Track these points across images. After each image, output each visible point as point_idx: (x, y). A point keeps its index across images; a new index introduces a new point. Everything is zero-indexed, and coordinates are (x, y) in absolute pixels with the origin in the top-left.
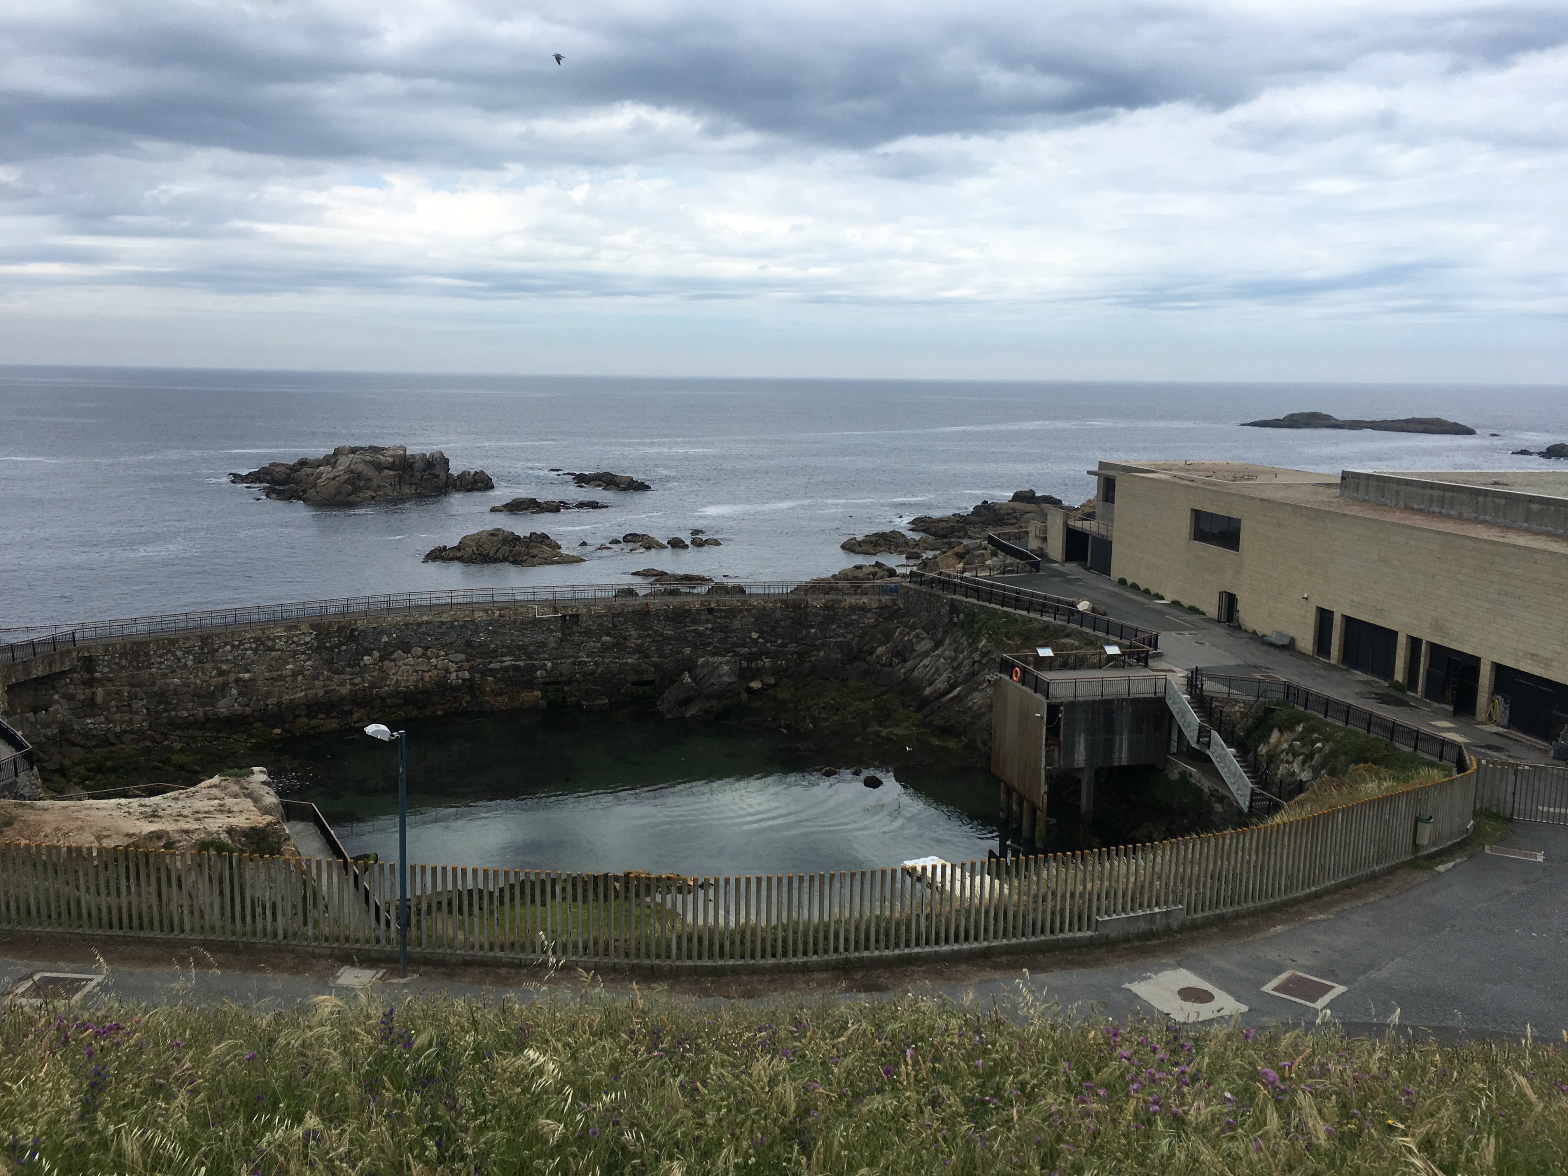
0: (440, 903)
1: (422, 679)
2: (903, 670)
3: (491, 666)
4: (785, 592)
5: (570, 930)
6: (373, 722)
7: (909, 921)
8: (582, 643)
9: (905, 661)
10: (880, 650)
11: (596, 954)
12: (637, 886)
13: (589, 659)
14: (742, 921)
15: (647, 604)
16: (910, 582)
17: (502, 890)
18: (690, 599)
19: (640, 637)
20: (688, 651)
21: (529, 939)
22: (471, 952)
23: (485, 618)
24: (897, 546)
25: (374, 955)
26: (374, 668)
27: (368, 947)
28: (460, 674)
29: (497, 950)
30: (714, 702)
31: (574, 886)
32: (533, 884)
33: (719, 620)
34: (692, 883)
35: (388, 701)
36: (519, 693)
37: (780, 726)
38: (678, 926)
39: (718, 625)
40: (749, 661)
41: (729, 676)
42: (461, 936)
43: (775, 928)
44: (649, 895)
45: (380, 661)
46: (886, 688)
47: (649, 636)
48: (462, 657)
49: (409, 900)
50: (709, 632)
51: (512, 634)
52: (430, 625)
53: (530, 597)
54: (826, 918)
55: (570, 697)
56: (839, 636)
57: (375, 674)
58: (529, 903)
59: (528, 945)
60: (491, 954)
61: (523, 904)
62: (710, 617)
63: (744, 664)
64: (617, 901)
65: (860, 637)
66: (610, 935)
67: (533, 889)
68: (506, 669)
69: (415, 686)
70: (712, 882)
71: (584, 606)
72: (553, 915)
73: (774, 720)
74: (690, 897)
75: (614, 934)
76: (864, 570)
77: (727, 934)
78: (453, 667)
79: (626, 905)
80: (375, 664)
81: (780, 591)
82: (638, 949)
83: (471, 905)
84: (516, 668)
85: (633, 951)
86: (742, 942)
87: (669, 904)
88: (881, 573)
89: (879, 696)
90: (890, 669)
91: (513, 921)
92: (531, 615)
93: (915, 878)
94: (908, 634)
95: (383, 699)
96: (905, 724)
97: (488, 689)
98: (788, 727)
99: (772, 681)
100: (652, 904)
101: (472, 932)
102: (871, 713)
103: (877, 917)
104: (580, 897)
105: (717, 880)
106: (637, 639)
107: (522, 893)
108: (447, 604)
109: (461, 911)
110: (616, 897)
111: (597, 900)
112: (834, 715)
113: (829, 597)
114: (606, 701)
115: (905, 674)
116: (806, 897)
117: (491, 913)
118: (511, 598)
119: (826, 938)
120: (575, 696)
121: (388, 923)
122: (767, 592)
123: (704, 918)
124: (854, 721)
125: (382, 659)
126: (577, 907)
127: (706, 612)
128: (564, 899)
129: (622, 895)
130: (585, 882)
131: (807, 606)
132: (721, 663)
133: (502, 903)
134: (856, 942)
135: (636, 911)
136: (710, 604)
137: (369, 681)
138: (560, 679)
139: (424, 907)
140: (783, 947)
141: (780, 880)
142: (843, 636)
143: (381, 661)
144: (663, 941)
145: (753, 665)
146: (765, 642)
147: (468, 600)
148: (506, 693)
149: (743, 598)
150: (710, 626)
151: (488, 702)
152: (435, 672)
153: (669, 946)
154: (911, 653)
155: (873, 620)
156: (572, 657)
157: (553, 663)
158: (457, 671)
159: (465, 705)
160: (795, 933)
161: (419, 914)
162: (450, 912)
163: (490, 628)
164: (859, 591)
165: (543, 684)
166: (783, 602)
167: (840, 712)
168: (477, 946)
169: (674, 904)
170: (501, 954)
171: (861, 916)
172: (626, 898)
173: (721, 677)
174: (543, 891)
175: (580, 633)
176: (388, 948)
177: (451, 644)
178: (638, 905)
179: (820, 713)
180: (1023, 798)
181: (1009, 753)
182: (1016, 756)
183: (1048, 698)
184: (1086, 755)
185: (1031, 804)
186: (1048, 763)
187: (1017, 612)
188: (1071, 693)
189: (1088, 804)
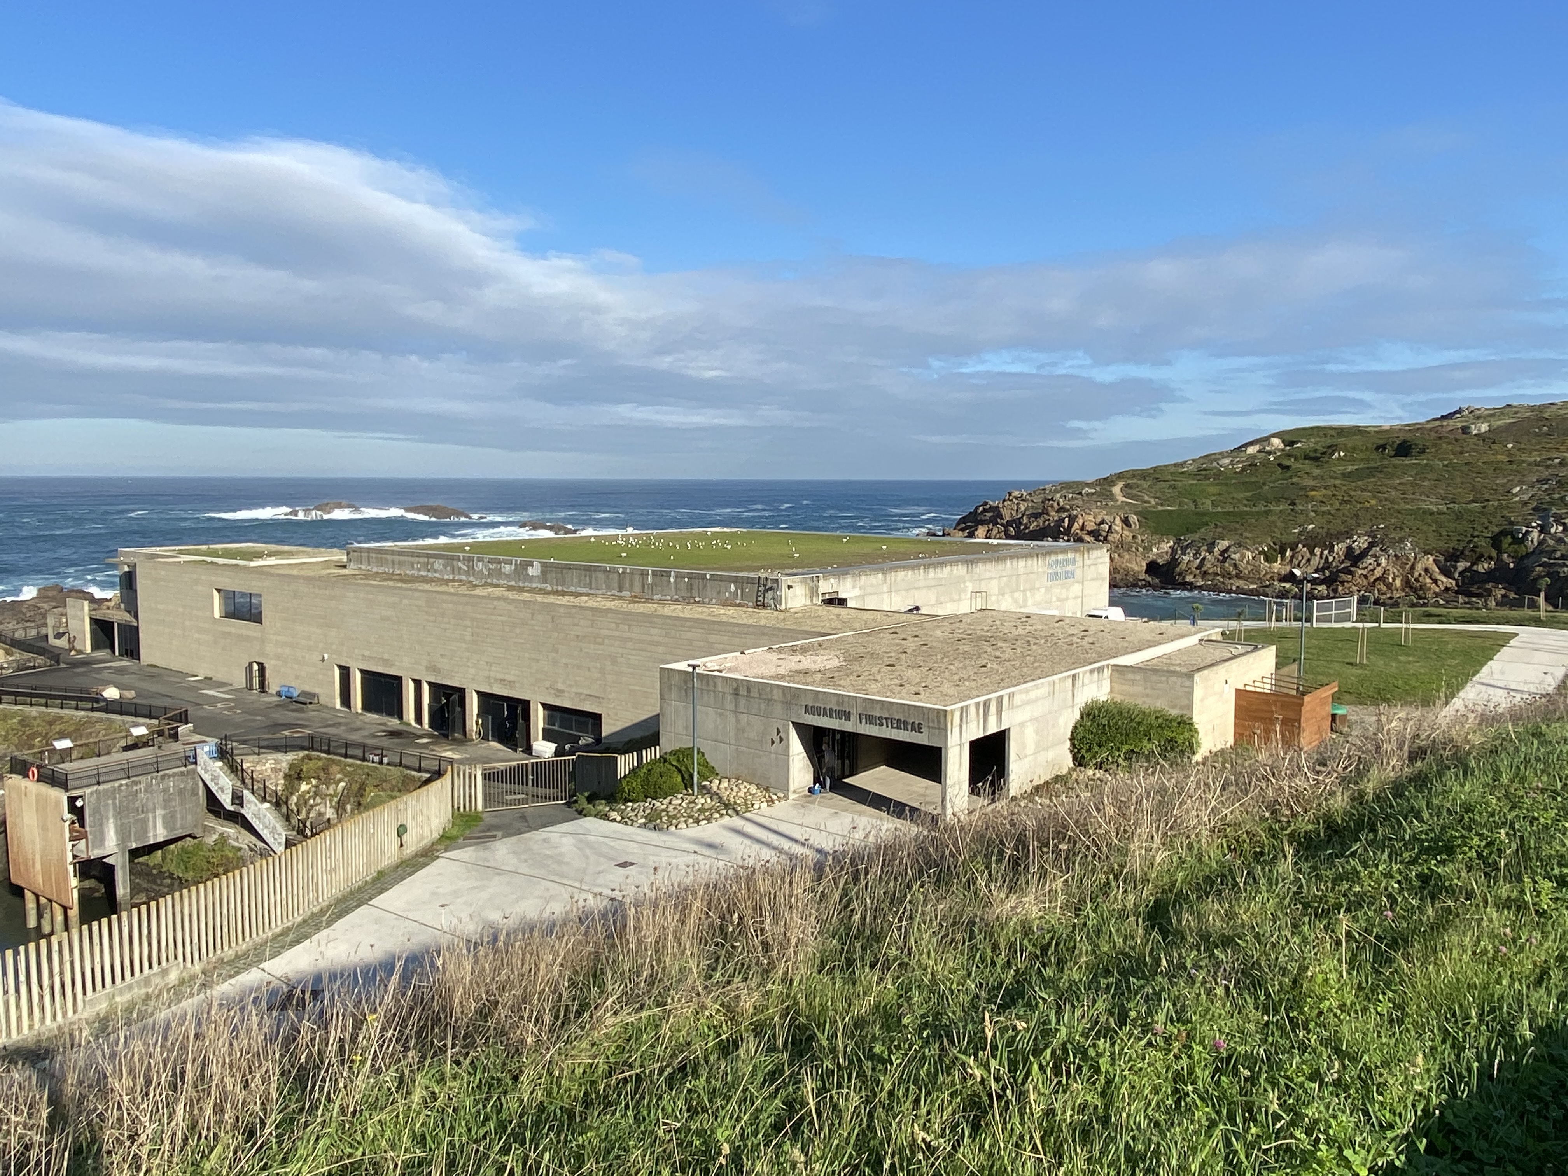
180: (50, 901)
181: (30, 856)
182: (38, 857)
183: (67, 790)
184: (118, 840)
185: (60, 905)
186: (75, 857)
187: (34, 709)
188: (94, 781)
189: (124, 888)
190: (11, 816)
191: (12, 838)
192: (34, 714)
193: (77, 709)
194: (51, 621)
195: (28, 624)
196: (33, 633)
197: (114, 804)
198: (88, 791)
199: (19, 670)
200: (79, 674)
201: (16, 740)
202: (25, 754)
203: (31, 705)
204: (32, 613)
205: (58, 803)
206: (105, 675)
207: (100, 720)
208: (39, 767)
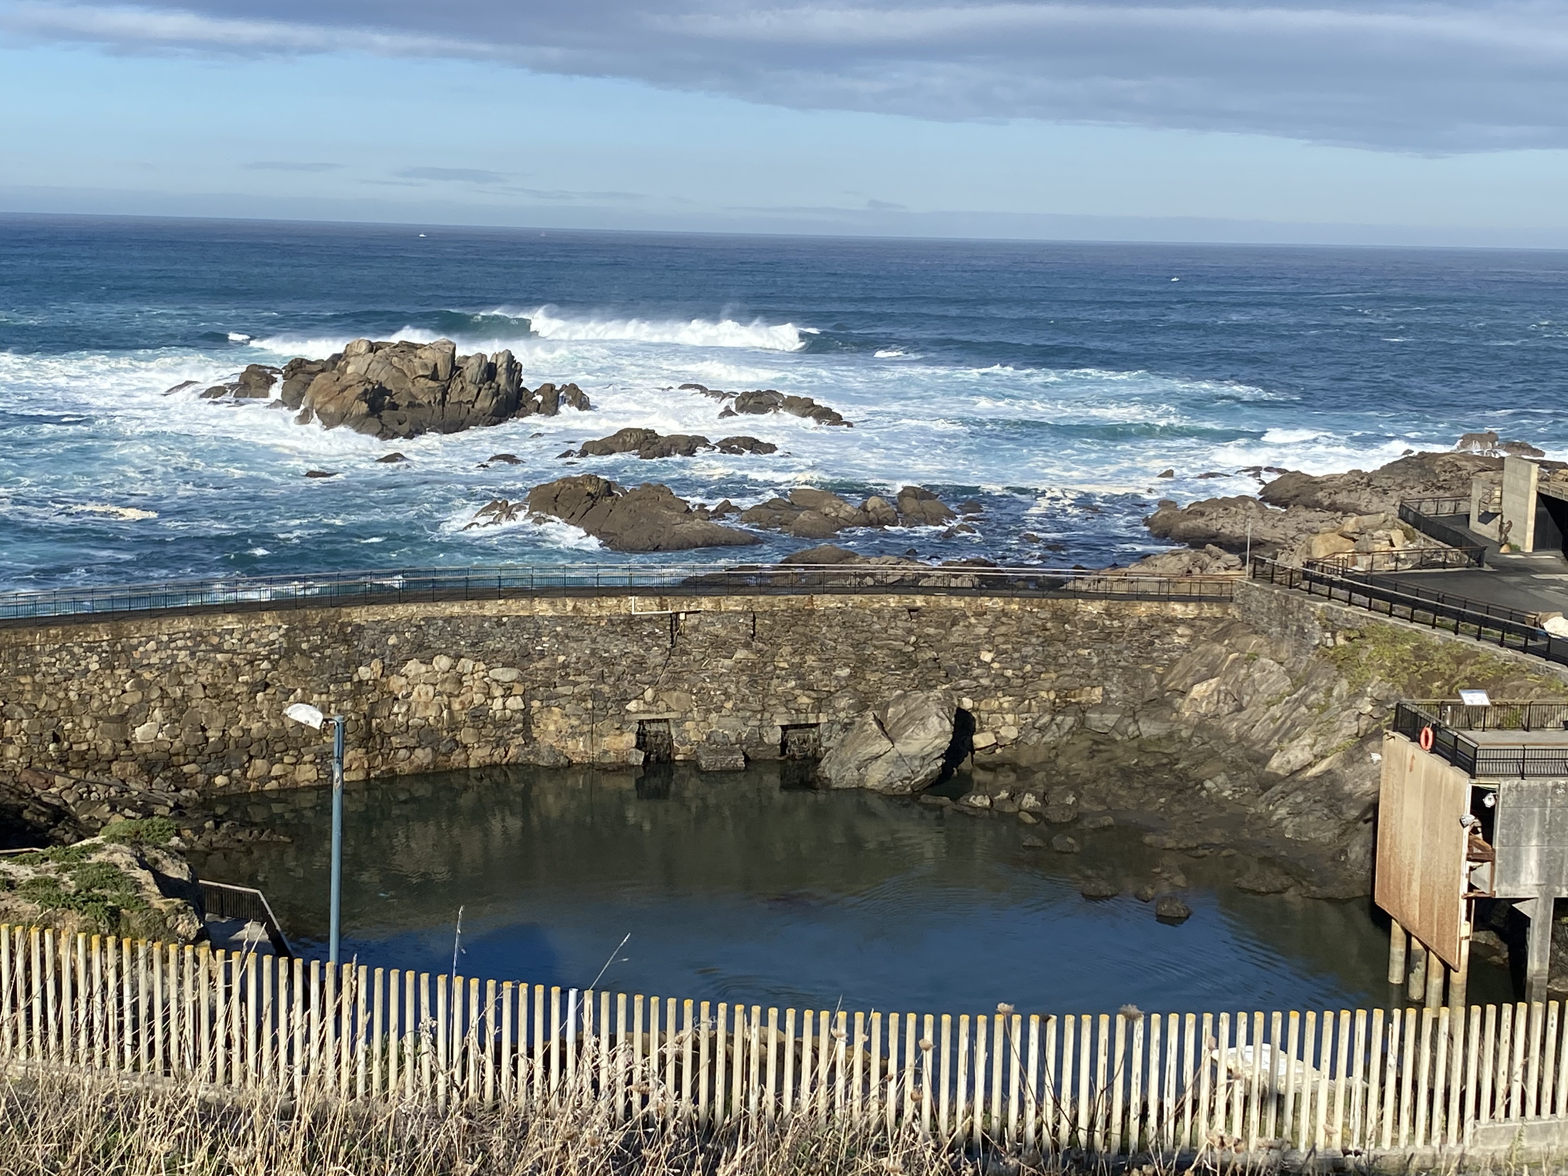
1: (448, 707)
2: (1235, 725)
8: (704, 658)
10: (1199, 688)
13: (715, 685)
15: (811, 599)
19: (797, 651)
26: (375, 686)
28: (509, 702)
33: (927, 630)
35: (394, 739)
36: (602, 736)
39: (925, 638)
40: (976, 698)
45: (383, 675)
47: (812, 650)
48: (512, 674)
50: (910, 649)
51: (594, 640)
52: (465, 622)
55: (680, 745)
57: (376, 695)
62: (914, 623)
63: (967, 703)
68: (581, 696)
69: (437, 717)
78: (497, 689)
80: (376, 680)
84: (598, 695)
92: (623, 610)
94: (1248, 664)
95: (386, 736)
106: (792, 655)
115: (1238, 730)
120: (689, 745)
125: (387, 672)
127: (907, 615)
131: (1076, 611)
136: (914, 602)
138: (667, 715)
143: (386, 676)
146: (1004, 669)
148: (581, 736)
150: (912, 638)
151: (551, 748)
152: (469, 696)
154: (1251, 696)
155: (1187, 639)
156: (686, 680)
157: (655, 690)
158: (503, 697)
159: (515, 752)
163: (559, 629)
165: (639, 723)
175: (703, 641)
177: (497, 651)
180: (1427, 949)
181: (1406, 870)
182: (1417, 874)
183: (1473, 776)
184: (1540, 877)
185: (1440, 959)
186: (1471, 888)
187: (1437, 632)
188: (1514, 769)
189: (1541, 961)
190: (1387, 796)
191: (1383, 833)
192: (1437, 641)
193: (1501, 644)
194: (1477, 492)
195: (1440, 493)
196: (1447, 508)
197: (1542, 815)
198: (1505, 784)
199: (1421, 566)
200: (1510, 586)
201: (1405, 678)
202: (1414, 703)
203: (1434, 626)
204: (1448, 476)
205: (1457, 790)
206: (1550, 593)
207: (1536, 670)
208: (1435, 728)
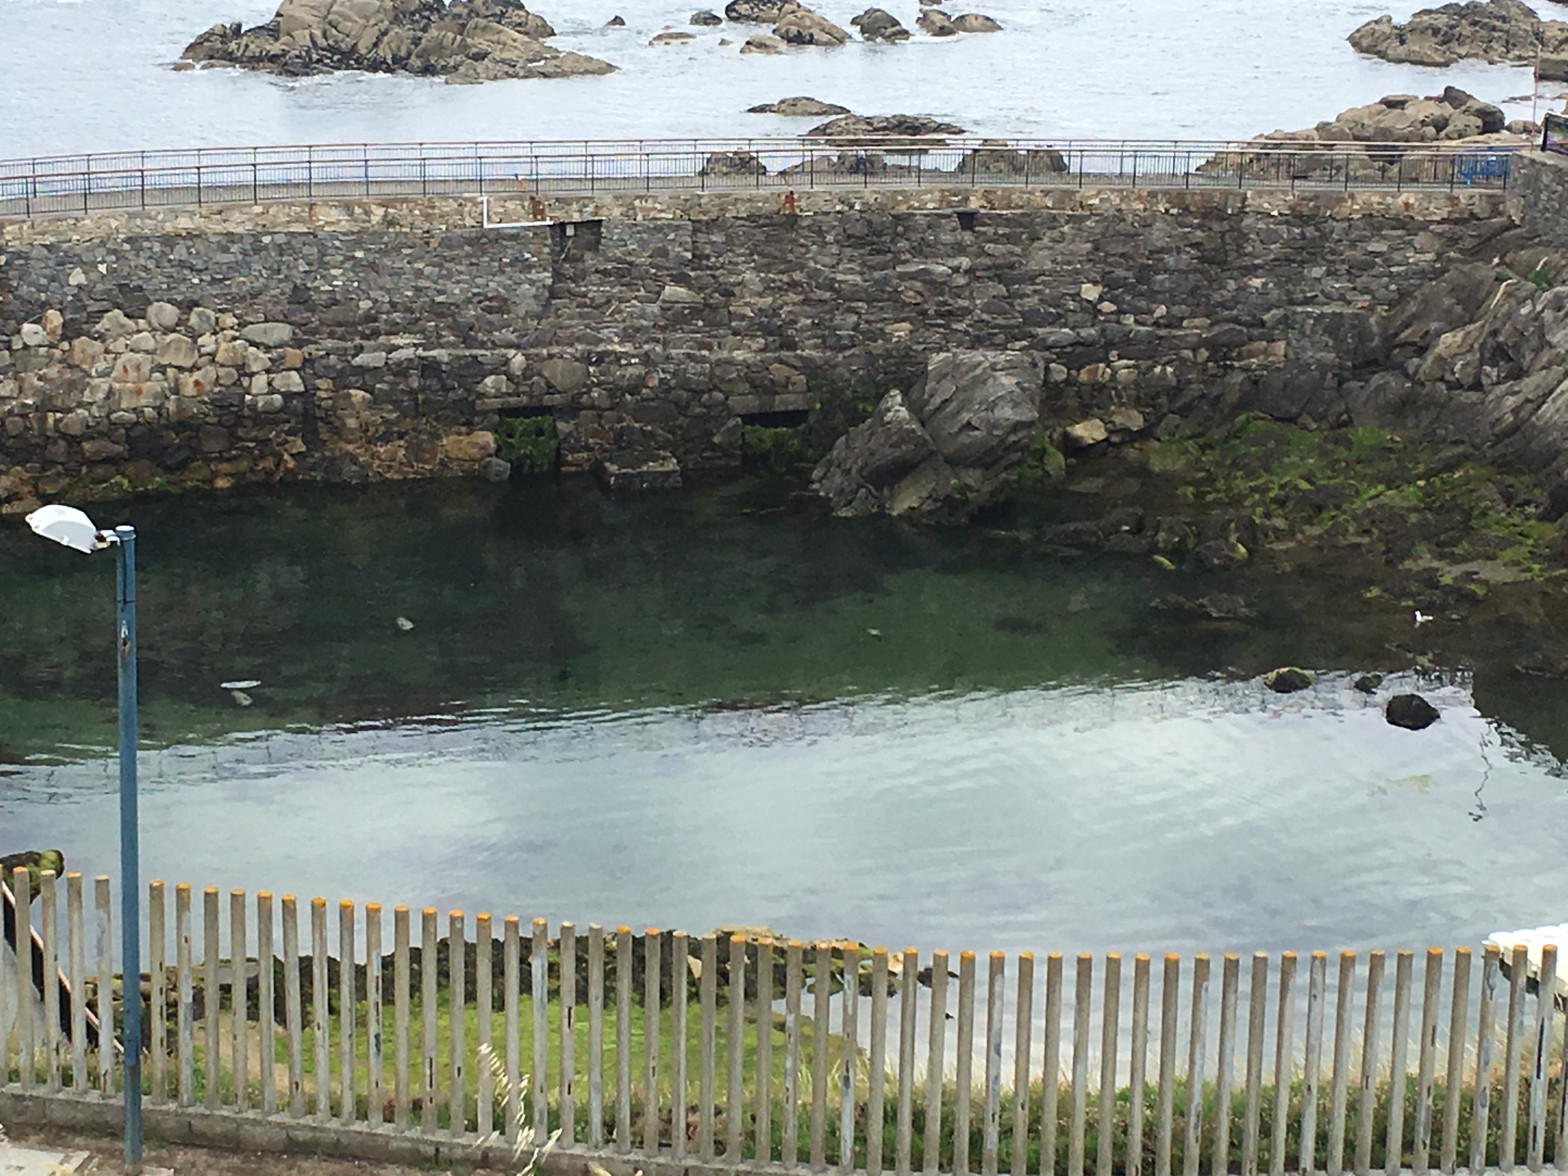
0: (226, 989)
1: (176, 391)
2: (1511, 401)
3: (358, 361)
4: (1181, 170)
5: (570, 1075)
6: (47, 500)
7: (1501, 1096)
8: (608, 302)
9: (1518, 374)
10: (1449, 340)
11: (639, 1143)
12: (752, 970)
13: (628, 348)
14: (1036, 1072)
15: (790, 197)
16: (1544, 148)
17: (388, 963)
18: (909, 185)
19: (768, 288)
20: (901, 331)
21: (460, 1095)
22: (308, 1120)
23: (345, 225)
24: (1508, 45)
25: (58, 1114)
26: (50, 357)
27: (41, 1091)
28: (279, 381)
29: (376, 1117)
30: (972, 477)
31: (581, 961)
32: (470, 949)
33: (989, 247)
34: (898, 968)
35: (86, 446)
36: (435, 436)
37: (1155, 549)
38: (859, 1077)
39: (987, 261)
40: (1073, 362)
41: (1016, 405)
42: (281, 1079)
43: (1125, 1096)
44: (783, 994)
45: (64, 337)
46: (1460, 449)
47: (793, 285)
48: (282, 332)
49: (146, 978)
50: (961, 280)
51: (419, 273)
52: (200, 245)
53: (468, 171)
54: (1268, 1079)
55: (574, 450)
56: (1329, 298)
57: (52, 372)
58: (460, 999)
59: (456, 1108)
60: (360, 1126)
61: (443, 1003)
62: (968, 237)
63: (1059, 372)
64: (696, 1006)
65: (1391, 304)
66: (676, 1093)
67: (470, 964)
68: (401, 370)
69: (159, 409)
70: (954, 966)
71: (616, 198)
72: (526, 1033)
73: (1138, 529)
74: (894, 1006)
75: (688, 1094)
76: (1410, 110)
77: (993, 1107)
78: (258, 359)
79: (718, 1020)
80: (52, 346)
81: (1164, 167)
82: (751, 1136)
83: (307, 998)
84: (429, 367)
85: (735, 1139)
86: (1033, 1131)
87: (836, 1025)
88: (1459, 120)
89: (1437, 473)
90: (1474, 396)
91: (416, 1043)
92: (469, 222)
93: (1522, 981)
94: (1532, 297)
95: (73, 441)
96: (1508, 554)
97: (352, 423)
98: (1176, 553)
99: (1135, 421)
100: (790, 1019)
101: (309, 1071)
102: (1413, 518)
103: (1411, 1082)
104: (596, 990)
105: (968, 963)
106: (760, 295)
107: (443, 974)
108: (243, 187)
109: (280, 1015)
110: (694, 996)
111: (642, 1003)
112: (1309, 521)
113: (1304, 186)
114: (672, 465)
115: (1515, 411)
116: (1212, 1016)
117: (361, 1022)
118: (414, 172)
119: (1266, 1131)
120: (588, 448)
121: (92, 1034)
122: (1128, 169)
123: (931, 1060)
124: (1366, 540)
125: (70, 331)
126: (588, 1019)
127: (955, 222)
128: (554, 994)
129: (709, 989)
130: (610, 953)
131: (1242, 212)
132: (993, 367)
133: (388, 998)
134: (1350, 1146)
135: (745, 1037)
136: (966, 200)
137: (37, 392)
138: (547, 400)
139: (186, 997)
140: (1145, 1148)
141: (1142, 968)
142: (1342, 298)
143: (70, 339)
144: (820, 1119)
145: (1084, 376)
146: (1120, 312)
147: (300, 175)
148: (401, 436)
149: (1059, 185)
150: (965, 262)
151: (354, 459)
152: (210, 372)
153: (833, 1132)
154: (1537, 351)
155: (1430, 256)
156: (579, 340)
157: (527, 357)
158: (268, 371)
159: (291, 464)
160: (1180, 1112)
161: (172, 1016)
162: (253, 1014)
163: (359, 254)
164: (1395, 169)
165: (501, 412)
166: (1178, 198)
167: (1325, 515)
168: (323, 1104)
169: (850, 1021)
170: (385, 1129)
171: (1366, 1076)
172: (721, 1001)
173: (992, 407)
174: (498, 971)
175: (605, 273)
176: (93, 1097)
177: (255, 295)
178: (752, 1021)
179: (1267, 516)
